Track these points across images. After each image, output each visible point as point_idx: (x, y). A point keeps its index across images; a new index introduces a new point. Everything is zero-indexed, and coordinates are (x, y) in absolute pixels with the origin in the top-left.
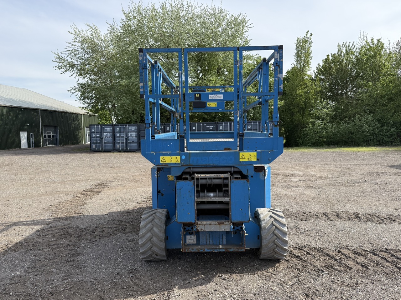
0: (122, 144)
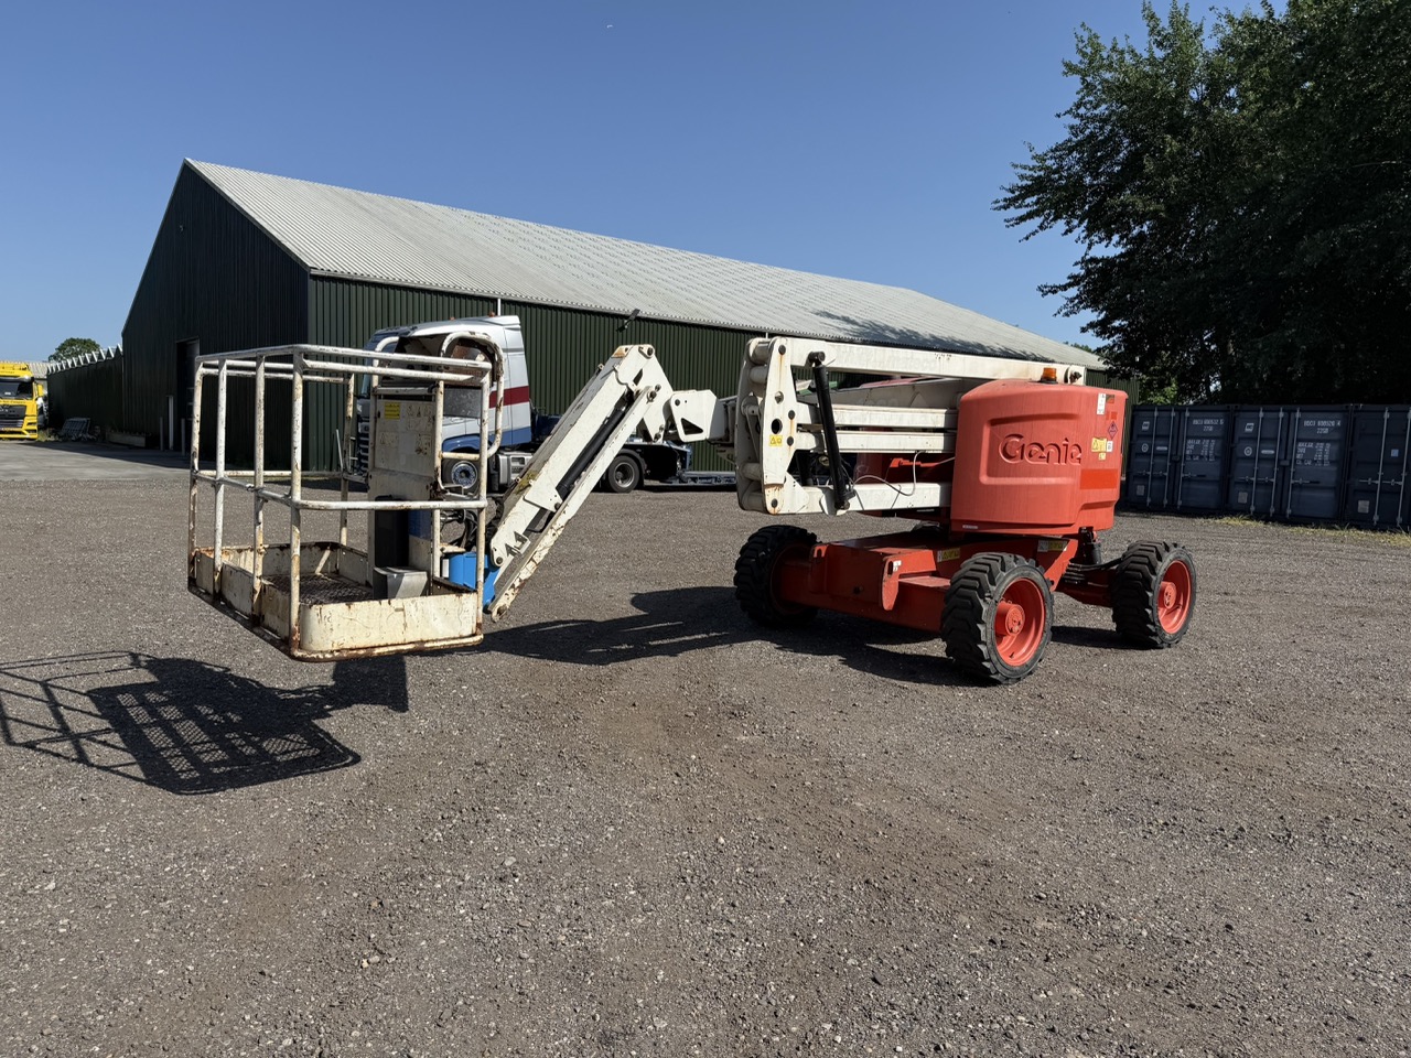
0: (1262, 490)
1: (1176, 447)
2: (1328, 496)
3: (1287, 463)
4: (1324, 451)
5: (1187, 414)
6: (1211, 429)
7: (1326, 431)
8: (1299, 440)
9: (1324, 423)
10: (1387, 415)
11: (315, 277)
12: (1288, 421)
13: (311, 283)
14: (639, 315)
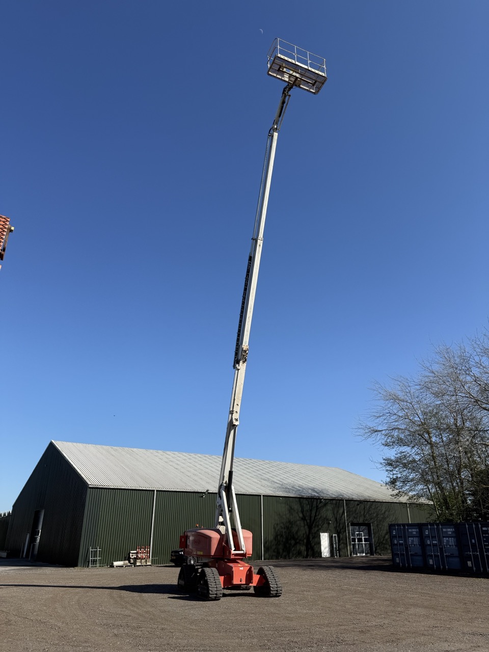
1: (405, 541)
2: (457, 560)
3: (441, 547)
4: (452, 541)
5: (406, 527)
6: (415, 533)
7: (450, 533)
8: (443, 537)
9: (449, 530)
10: (467, 526)
11: (90, 488)
12: (438, 528)
13: (89, 490)
14: (209, 491)
